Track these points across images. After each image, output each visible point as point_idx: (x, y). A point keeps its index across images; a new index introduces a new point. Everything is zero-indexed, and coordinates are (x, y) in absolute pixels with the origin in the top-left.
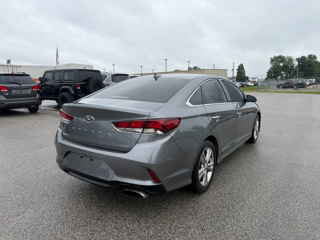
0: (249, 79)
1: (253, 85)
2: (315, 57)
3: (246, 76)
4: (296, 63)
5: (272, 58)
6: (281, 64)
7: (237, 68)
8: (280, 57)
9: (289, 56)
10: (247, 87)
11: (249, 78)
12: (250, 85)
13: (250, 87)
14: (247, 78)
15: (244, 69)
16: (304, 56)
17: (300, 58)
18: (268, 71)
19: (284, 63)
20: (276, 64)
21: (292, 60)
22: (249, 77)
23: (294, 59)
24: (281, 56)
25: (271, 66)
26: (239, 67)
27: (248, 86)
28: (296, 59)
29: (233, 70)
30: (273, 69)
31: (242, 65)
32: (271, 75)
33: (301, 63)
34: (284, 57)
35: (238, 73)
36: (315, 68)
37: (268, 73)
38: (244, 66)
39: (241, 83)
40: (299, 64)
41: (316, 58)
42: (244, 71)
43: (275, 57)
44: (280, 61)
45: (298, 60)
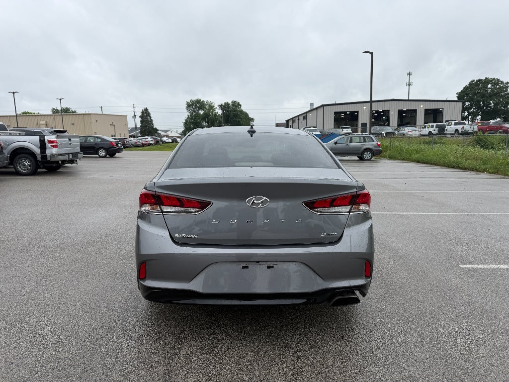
0: (159, 132)
1: (170, 140)
2: (239, 105)
3: (154, 127)
4: (219, 112)
5: (188, 103)
6: (201, 112)
7: (140, 114)
8: (198, 101)
9: (209, 101)
10: (163, 144)
11: (158, 130)
12: (167, 141)
13: (167, 144)
14: (156, 130)
15: (151, 116)
16: (227, 103)
17: (223, 104)
18: (185, 121)
19: (204, 110)
20: (194, 111)
21: (214, 107)
22: (158, 128)
23: (216, 106)
24: (200, 100)
25: (188, 113)
26: (143, 113)
27: (164, 142)
28: (219, 105)
29: (134, 117)
30: (192, 118)
31: (146, 109)
32: (190, 127)
33: (225, 112)
34: (203, 101)
35: (141, 122)
36: (241, 119)
37: (186, 124)
38: (150, 111)
39: (154, 138)
40: (223, 113)
41: (241, 105)
42: (152, 120)
43: (192, 101)
44: (199, 107)
45: (221, 106)
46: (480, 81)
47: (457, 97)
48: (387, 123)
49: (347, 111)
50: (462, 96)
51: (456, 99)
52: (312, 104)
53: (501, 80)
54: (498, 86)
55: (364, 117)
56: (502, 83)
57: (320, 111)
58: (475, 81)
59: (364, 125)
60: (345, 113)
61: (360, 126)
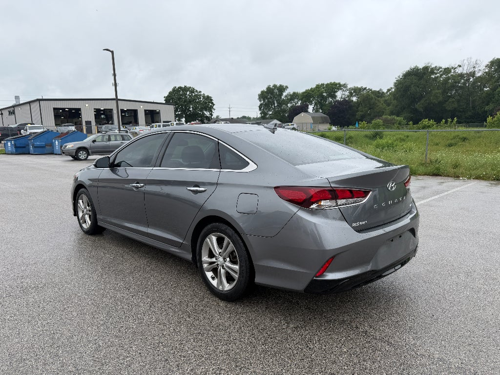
46: (180, 88)
47: (165, 100)
48: (110, 122)
49: (66, 107)
50: (169, 100)
51: (164, 102)
52: (17, 98)
53: (196, 89)
54: (194, 94)
55: (88, 115)
56: (197, 91)
57: (35, 106)
58: (177, 87)
59: (88, 123)
60: (63, 109)
61: (84, 124)
